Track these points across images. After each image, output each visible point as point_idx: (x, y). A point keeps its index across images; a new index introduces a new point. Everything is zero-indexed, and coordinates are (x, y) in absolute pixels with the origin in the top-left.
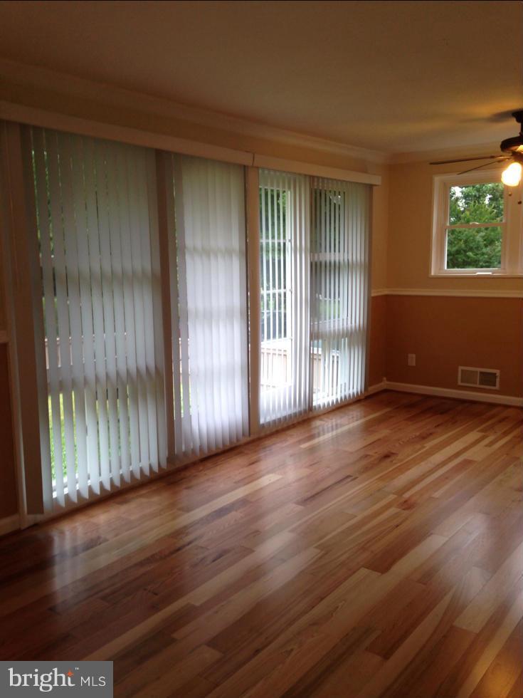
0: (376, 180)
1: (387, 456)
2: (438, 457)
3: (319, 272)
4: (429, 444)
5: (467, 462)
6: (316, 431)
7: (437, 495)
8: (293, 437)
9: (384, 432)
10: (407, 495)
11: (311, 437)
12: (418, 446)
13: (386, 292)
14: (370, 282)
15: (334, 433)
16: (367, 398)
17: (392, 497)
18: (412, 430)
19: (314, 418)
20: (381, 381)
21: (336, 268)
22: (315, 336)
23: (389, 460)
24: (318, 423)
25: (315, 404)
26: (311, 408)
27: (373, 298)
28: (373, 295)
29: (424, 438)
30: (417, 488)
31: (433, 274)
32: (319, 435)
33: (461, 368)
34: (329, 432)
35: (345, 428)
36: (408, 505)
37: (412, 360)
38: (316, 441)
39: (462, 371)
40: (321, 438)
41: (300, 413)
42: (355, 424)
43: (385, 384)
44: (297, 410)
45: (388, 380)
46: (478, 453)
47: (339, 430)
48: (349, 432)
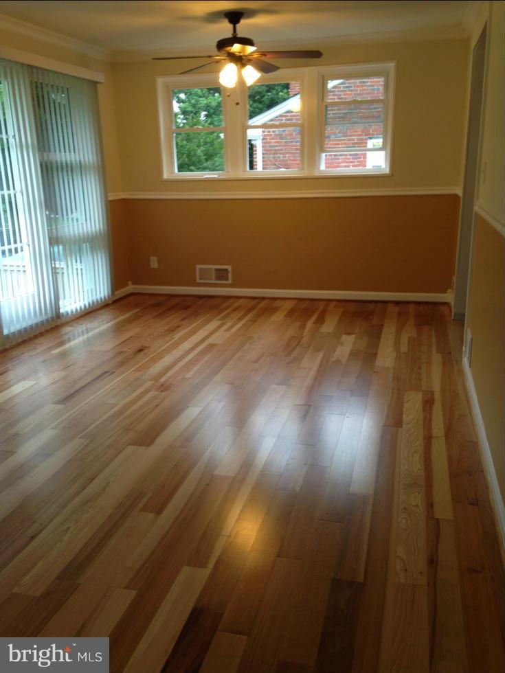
0: (100, 77)
1: (141, 350)
2: (186, 345)
3: (49, 172)
4: (178, 336)
5: (212, 346)
6: (66, 337)
7: (188, 375)
8: (44, 343)
9: (135, 330)
10: (163, 380)
11: (62, 343)
12: (168, 338)
13: (123, 196)
14: (105, 188)
15: (85, 336)
16: (115, 302)
17: (149, 383)
18: (160, 325)
19: (63, 325)
20: (127, 285)
21: (69, 168)
22: (54, 240)
23: (142, 353)
24: (67, 329)
25: (62, 311)
26: (58, 315)
27: (111, 201)
28: (110, 199)
29: (172, 330)
30: (171, 372)
31: (166, 176)
32: (69, 340)
33: (198, 267)
34: (79, 339)
35: (96, 331)
36: (164, 388)
37: (154, 262)
38: (67, 346)
39: (200, 269)
40: (72, 343)
41: (47, 320)
42: (109, 324)
43: (131, 288)
44: (44, 318)
45: (134, 283)
46: (219, 338)
47: (90, 334)
48: (101, 334)
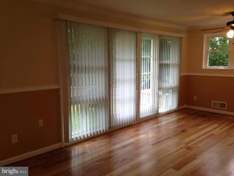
0: (183, 36)
1: (183, 131)
2: (202, 132)
3: (162, 67)
4: (199, 128)
5: (212, 135)
6: (160, 121)
7: (200, 145)
8: (152, 122)
9: (183, 123)
10: (189, 145)
11: (158, 123)
12: (195, 128)
13: (186, 74)
14: (180, 71)
15: (167, 122)
16: (178, 111)
17: (184, 145)
18: (194, 122)
19: (159, 117)
21: (168, 65)
22: (160, 89)
23: (183, 133)
24: (160, 118)
25: (159, 112)
26: (158, 113)
27: (182, 76)
29: (198, 125)
30: (193, 143)
31: (203, 68)
32: (161, 122)
33: (213, 101)
34: (164, 121)
35: (171, 120)
36: (189, 148)
37: (195, 98)
38: (160, 124)
39: (214, 103)
40: (162, 123)
42: (174, 119)
43: (185, 106)
44: (153, 114)
45: (187, 104)
46: (217, 131)
47: (168, 121)
48: (172, 122)
